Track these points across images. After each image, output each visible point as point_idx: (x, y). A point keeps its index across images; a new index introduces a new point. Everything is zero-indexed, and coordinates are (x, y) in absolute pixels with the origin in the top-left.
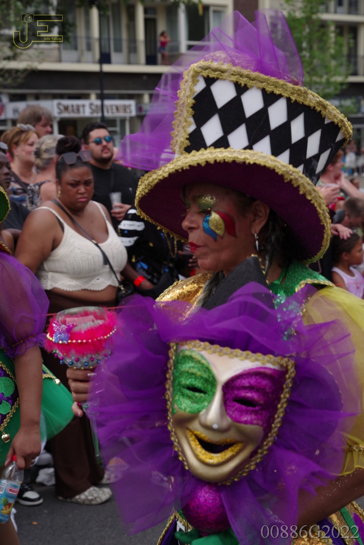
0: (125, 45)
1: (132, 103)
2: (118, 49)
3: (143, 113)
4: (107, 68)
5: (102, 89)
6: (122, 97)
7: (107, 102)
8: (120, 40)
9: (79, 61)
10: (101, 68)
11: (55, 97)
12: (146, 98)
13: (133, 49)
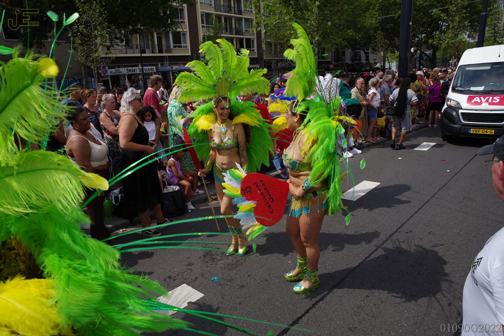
0: (150, 46)
1: (154, 67)
2: (148, 48)
3: (159, 71)
4: (143, 55)
5: (142, 64)
6: (150, 65)
7: (144, 68)
8: (149, 45)
9: (134, 53)
10: (141, 55)
11: (125, 66)
12: (160, 65)
13: (153, 47)
